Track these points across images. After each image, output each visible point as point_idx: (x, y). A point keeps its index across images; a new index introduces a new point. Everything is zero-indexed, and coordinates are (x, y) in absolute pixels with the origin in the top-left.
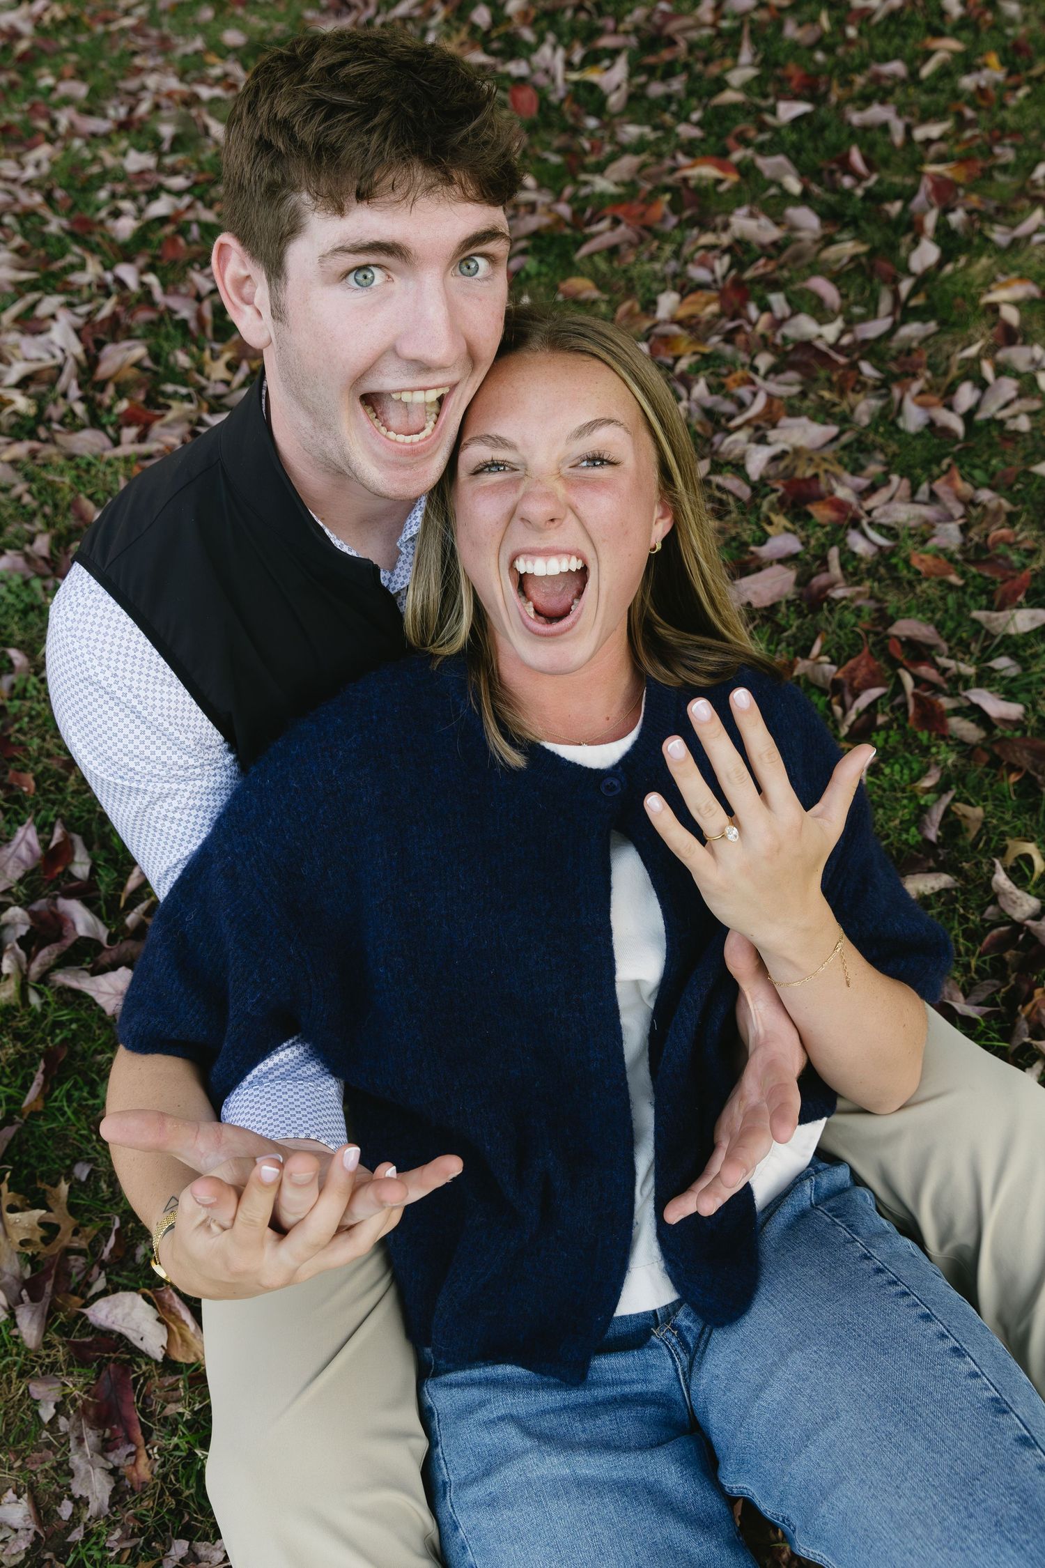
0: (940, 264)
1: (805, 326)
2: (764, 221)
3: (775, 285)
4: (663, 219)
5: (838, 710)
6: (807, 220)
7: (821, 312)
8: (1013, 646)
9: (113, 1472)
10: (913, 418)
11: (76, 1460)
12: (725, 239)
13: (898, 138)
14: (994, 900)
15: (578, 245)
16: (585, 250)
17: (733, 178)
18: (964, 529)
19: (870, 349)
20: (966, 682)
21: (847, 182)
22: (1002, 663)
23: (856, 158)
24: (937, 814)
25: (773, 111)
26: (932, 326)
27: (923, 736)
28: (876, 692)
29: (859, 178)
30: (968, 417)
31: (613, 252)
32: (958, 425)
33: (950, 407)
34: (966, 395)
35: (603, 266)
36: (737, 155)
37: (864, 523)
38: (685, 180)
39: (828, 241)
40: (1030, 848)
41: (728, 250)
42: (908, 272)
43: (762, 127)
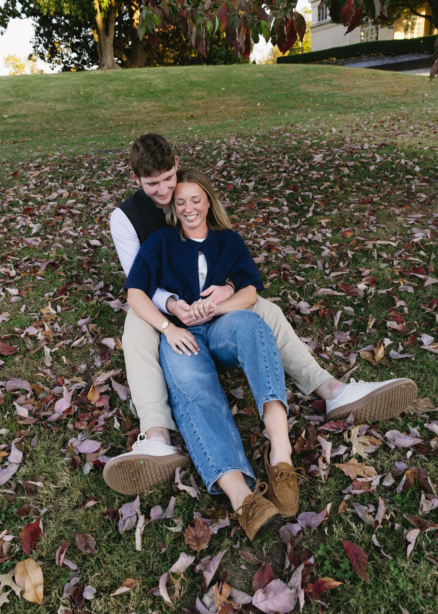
0: (312, 217)
1: (281, 225)
2: (277, 208)
3: (276, 219)
4: (255, 207)
5: (267, 277)
6: (286, 209)
7: (285, 223)
8: (305, 270)
9: (102, 363)
10: (298, 239)
11: (96, 359)
12: (267, 211)
13: (311, 197)
14: (288, 302)
15: (235, 210)
16: (237, 211)
17: (272, 202)
18: (302, 255)
19: (293, 230)
20: (294, 274)
21: (297, 203)
22: (303, 273)
23: (300, 199)
24: (282, 292)
25: (285, 192)
26: (308, 226)
27: (283, 282)
28: (276, 275)
29: (300, 203)
30: (310, 240)
31: (243, 212)
32: (307, 241)
33: (306, 237)
34: (310, 236)
35: (240, 214)
36: (275, 198)
37: (282, 252)
38: (262, 201)
39: (289, 212)
40: (297, 293)
41: (268, 213)
42: (305, 217)
43: (282, 194)
